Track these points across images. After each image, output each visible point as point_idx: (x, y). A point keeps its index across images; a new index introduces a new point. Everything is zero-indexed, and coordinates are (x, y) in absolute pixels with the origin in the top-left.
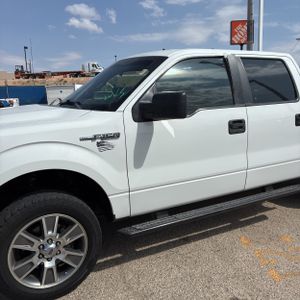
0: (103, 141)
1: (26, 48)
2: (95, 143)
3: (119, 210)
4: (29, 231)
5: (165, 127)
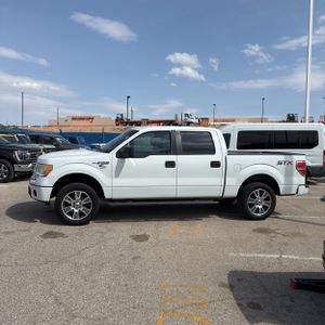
0: (102, 165)
1: (128, 97)
4: (71, 195)
5: (130, 161)
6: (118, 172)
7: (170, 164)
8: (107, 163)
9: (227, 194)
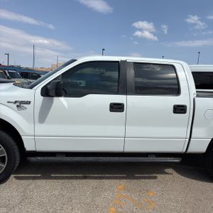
0: (20, 104)
1: (104, 50)
2: (15, 105)
6: (43, 116)
7: (117, 108)
8: (29, 103)
9: (192, 149)
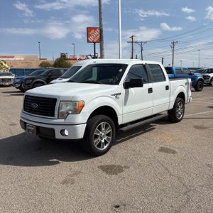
2: (115, 97)
3: (120, 122)
4: (99, 128)
